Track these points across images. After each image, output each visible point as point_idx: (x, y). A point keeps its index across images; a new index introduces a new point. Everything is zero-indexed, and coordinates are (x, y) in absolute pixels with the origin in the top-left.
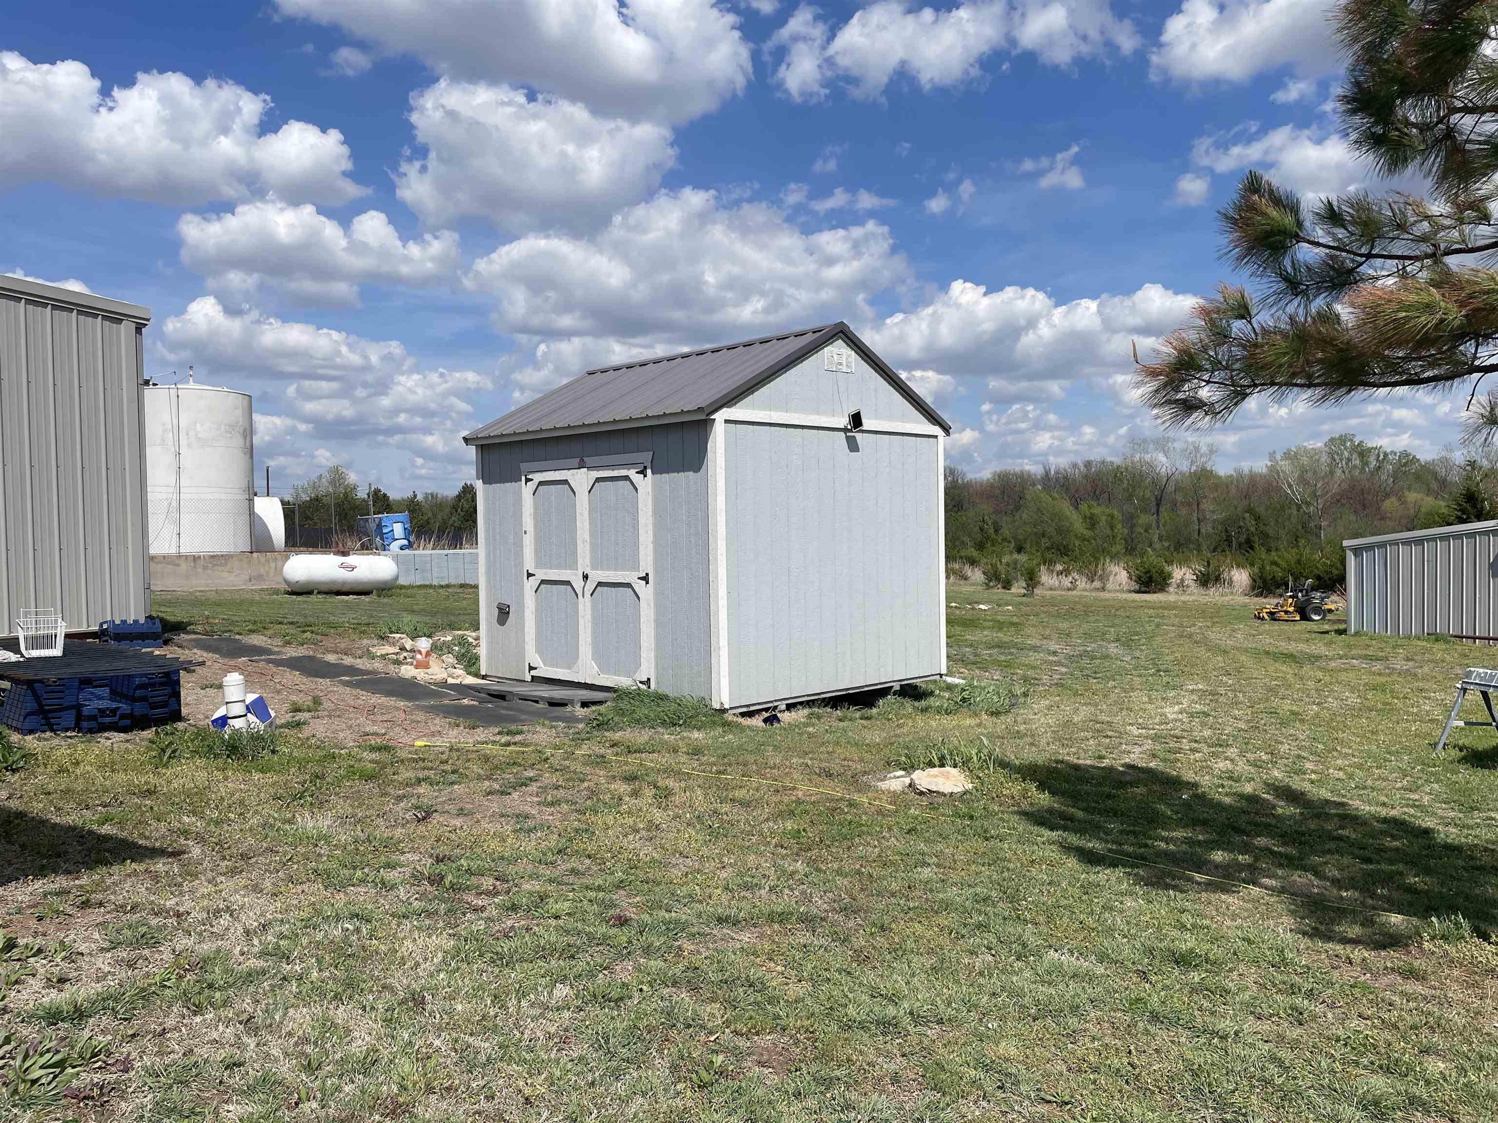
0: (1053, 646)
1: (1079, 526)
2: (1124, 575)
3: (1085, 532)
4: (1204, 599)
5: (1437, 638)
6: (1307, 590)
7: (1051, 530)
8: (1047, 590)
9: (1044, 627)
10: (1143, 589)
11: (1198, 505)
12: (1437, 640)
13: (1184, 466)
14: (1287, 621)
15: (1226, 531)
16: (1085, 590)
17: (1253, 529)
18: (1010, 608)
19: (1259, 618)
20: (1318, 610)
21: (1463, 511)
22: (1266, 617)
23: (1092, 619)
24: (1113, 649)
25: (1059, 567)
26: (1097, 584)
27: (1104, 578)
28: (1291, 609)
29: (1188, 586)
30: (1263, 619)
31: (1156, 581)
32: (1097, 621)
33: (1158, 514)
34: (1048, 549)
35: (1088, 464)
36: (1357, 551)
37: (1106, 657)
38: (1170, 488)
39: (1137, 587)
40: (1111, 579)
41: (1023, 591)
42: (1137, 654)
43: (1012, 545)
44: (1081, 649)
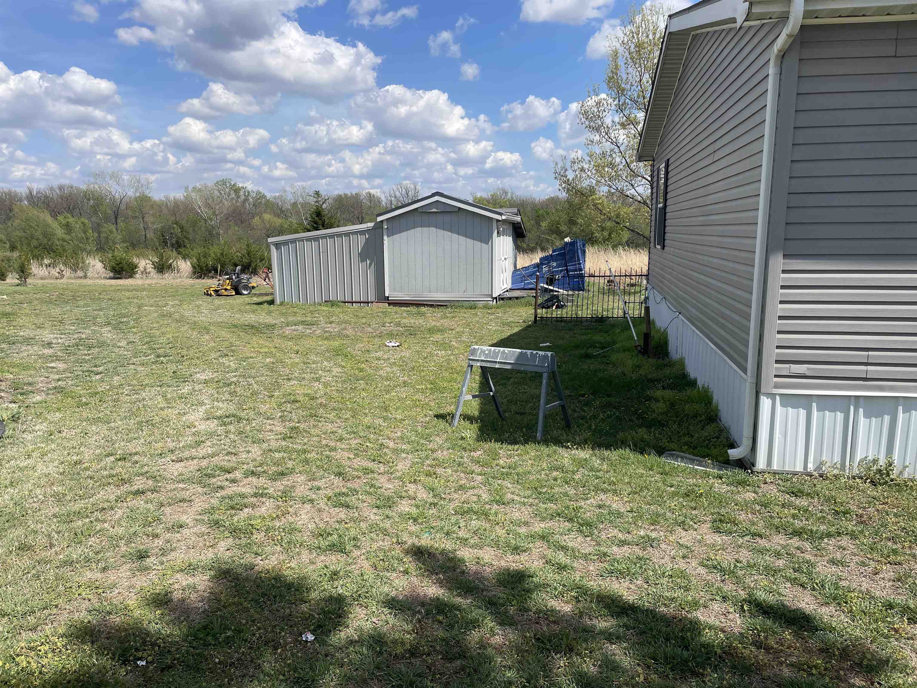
0: (47, 336)
1: (60, 232)
2: (99, 266)
3: (64, 236)
4: (163, 282)
5: (333, 304)
6: (238, 274)
7: (38, 234)
8: (38, 279)
9: (37, 315)
10: (117, 276)
11: (143, 218)
12: (332, 306)
13: (131, 193)
14: (227, 296)
15: (163, 236)
16: (70, 278)
17: (179, 235)
18: (5, 297)
19: (208, 295)
20: (246, 287)
21: (316, 223)
22: (213, 294)
23: (81, 303)
24: (107, 334)
25: (46, 261)
26: (80, 273)
27: (85, 269)
28: (229, 287)
29: (149, 273)
30: (211, 295)
31: (126, 271)
32: (86, 305)
33: (116, 224)
34: (36, 247)
35: (61, 188)
36: (278, 245)
37: (102, 344)
38: (123, 207)
39: (111, 275)
40: (91, 269)
41: (17, 281)
42: (131, 338)
43: (8, 246)
44: (76, 336)
